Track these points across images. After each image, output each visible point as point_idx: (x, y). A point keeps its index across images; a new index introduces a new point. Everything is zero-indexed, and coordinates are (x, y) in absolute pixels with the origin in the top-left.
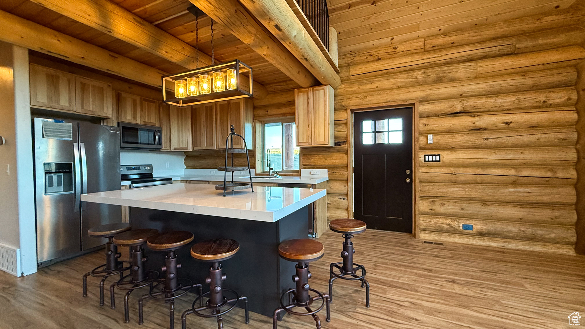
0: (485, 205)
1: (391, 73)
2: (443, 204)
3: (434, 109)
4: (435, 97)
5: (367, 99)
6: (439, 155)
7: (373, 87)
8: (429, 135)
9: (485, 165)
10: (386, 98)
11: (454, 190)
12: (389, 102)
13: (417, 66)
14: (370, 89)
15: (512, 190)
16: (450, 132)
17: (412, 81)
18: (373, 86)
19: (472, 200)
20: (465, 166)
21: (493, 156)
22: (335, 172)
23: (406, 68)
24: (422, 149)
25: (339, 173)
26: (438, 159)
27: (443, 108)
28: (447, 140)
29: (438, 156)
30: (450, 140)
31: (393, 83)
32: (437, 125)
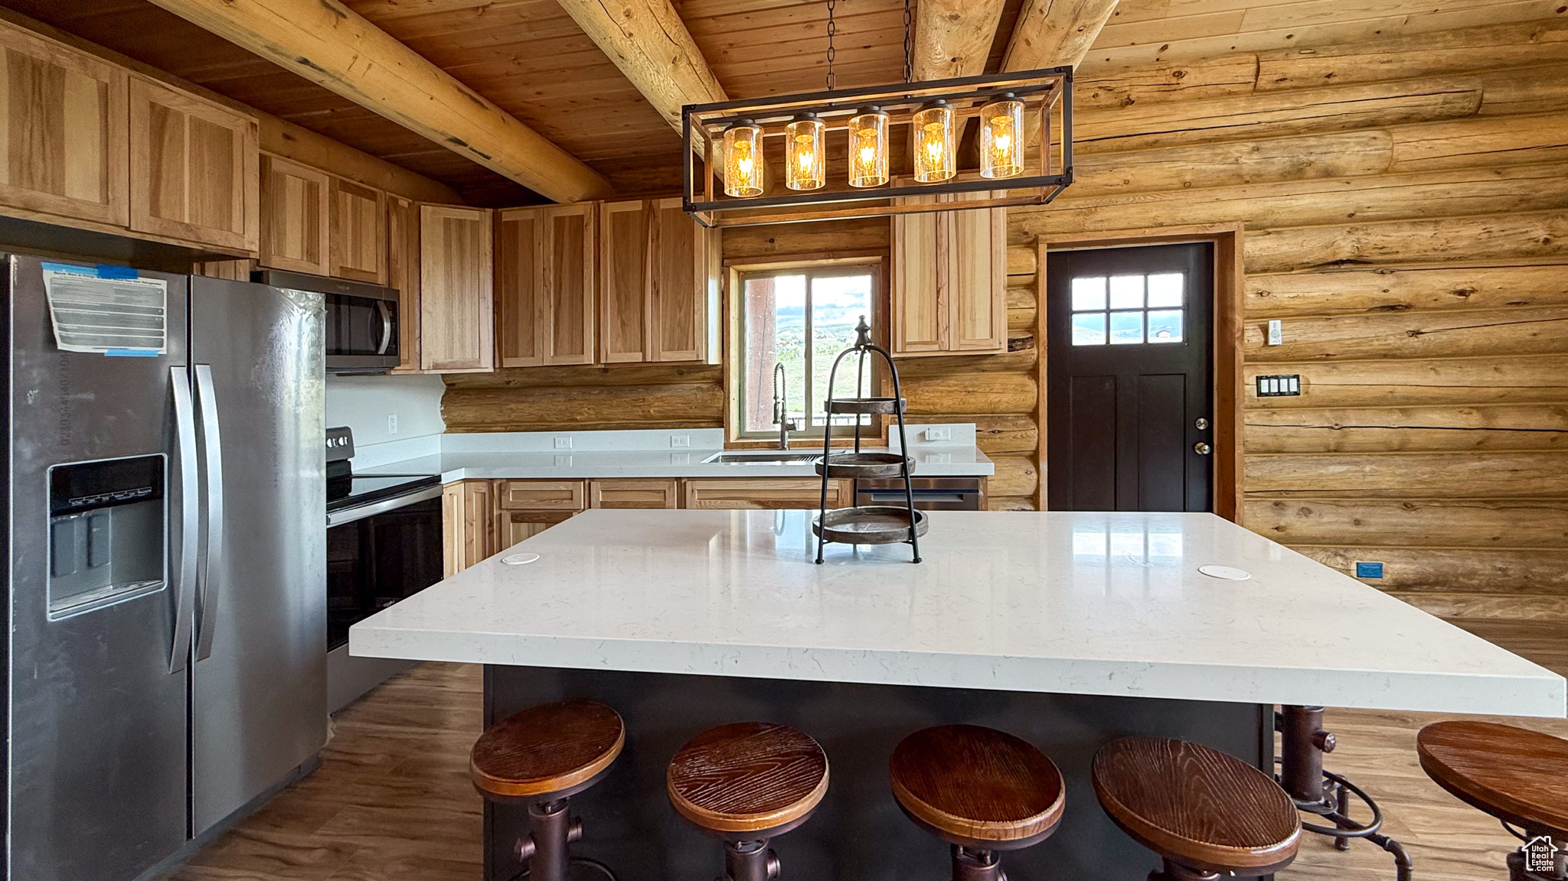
0: (1408, 507)
1: (1164, 145)
2: (1306, 512)
3: (1285, 248)
4: (1284, 217)
5: (1098, 217)
6: (1297, 377)
7: (1115, 181)
8: (1271, 323)
9: (1407, 404)
10: (1153, 214)
11: (1335, 473)
12: (1161, 225)
13: (1241, 129)
14: (1106, 185)
15: (1476, 465)
16: (1323, 313)
17: (1224, 171)
18: (1115, 179)
19: (1377, 497)
20: (1360, 405)
21: (1431, 379)
22: (999, 432)
23: (1208, 134)
24: (1252, 359)
25: (1013, 434)
26: (1294, 389)
27: (1307, 247)
28: (1316, 334)
29: (1295, 380)
30: (1326, 337)
31: (1172, 174)
32: (1292, 295)
